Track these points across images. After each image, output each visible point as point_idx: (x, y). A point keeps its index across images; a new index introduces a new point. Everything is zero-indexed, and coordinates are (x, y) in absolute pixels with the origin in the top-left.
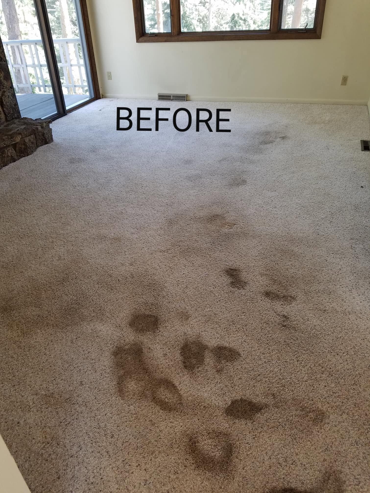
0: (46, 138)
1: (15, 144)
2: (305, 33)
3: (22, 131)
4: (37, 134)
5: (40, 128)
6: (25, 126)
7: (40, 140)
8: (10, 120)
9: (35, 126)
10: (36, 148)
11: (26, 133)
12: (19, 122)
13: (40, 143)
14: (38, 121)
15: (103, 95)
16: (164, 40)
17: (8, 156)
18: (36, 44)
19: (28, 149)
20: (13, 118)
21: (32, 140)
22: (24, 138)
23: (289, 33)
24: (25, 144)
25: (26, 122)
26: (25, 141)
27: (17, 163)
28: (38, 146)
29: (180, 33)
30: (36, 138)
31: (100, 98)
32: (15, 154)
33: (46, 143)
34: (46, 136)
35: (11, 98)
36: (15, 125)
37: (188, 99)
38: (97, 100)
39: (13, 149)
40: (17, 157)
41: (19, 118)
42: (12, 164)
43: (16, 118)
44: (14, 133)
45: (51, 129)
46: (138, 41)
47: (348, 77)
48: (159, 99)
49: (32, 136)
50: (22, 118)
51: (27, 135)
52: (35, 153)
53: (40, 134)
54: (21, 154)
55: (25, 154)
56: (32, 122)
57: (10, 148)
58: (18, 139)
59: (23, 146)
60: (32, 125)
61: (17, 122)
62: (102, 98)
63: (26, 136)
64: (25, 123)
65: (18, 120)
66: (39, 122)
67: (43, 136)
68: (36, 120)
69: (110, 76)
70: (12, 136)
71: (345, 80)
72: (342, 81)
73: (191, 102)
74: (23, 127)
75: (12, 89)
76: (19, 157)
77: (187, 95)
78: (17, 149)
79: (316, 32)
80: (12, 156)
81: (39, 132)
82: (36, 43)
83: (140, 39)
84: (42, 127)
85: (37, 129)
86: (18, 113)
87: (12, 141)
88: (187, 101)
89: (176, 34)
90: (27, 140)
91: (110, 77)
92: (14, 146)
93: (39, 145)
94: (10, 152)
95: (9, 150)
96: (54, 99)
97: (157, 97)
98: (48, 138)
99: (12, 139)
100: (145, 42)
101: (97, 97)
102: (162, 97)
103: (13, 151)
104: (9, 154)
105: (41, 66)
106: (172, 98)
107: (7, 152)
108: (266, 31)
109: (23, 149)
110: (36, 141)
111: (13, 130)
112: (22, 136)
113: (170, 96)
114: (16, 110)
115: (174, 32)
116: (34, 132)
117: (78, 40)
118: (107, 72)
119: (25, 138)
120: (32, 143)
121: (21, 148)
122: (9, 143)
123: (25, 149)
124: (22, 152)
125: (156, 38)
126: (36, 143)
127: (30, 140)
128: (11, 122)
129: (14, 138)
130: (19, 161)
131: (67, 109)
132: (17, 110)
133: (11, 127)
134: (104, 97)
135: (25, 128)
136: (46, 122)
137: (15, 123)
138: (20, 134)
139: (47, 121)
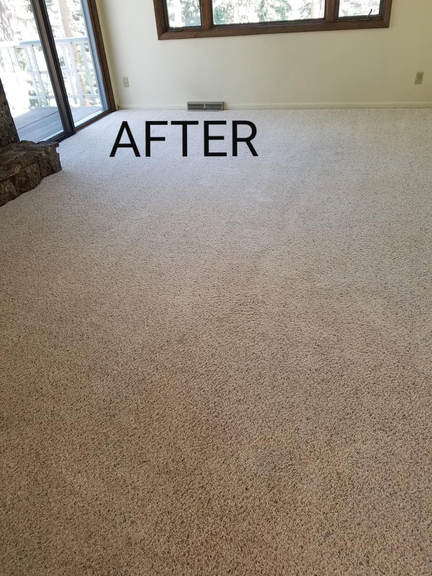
0: (52, 166)
1: (14, 177)
2: (369, 20)
3: (22, 159)
4: (41, 161)
5: (44, 154)
6: (25, 152)
7: (45, 169)
8: (6, 145)
9: (37, 152)
10: (40, 180)
11: (26, 161)
12: (17, 147)
13: (46, 173)
14: (40, 145)
15: (119, 107)
16: (193, 35)
17: (5, 193)
18: (33, 46)
19: (31, 182)
20: (9, 143)
21: (35, 170)
22: (24, 167)
23: (349, 21)
24: (26, 175)
25: (27, 146)
26: (26, 172)
27: (17, 199)
28: (42, 177)
29: (212, 26)
30: (40, 166)
31: (115, 110)
32: (13, 189)
33: (53, 172)
34: (53, 163)
35: (6, 117)
36: (12, 152)
37: (224, 109)
38: (112, 113)
39: (11, 182)
40: (16, 193)
41: (17, 142)
42: (11, 203)
43: (13, 142)
44: (12, 162)
45: (58, 155)
46: (160, 38)
47: (423, 73)
48: (189, 109)
49: (35, 165)
50: (20, 141)
51: (29, 164)
52: (40, 186)
53: (45, 161)
54: (22, 188)
55: (26, 189)
56: (34, 146)
57: (7, 182)
58: (17, 170)
59: (24, 179)
60: (33, 150)
61: (14, 147)
62: (118, 110)
63: (27, 166)
64: (24, 149)
65: (15, 144)
66: (43, 145)
67: (49, 163)
68: (38, 143)
69: (127, 82)
70: (9, 167)
71: (420, 77)
72: (416, 79)
73: (230, 111)
74: (22, 153)
75: (6, 106)
76: (20, 193)
77: (223, 103)
78: (17, 182)
79: (382, 19)
80: (10, 192)
81: (44, 159)
82: (32, 44)
83: (164, 36)
84: (47, 153)
85: (41, 155)
86: (15, 136)
87: (9, 172)
88: (223, 110)
89: (208, 28)
90: (28, 170)
91: (126, 84)
92: (13, 179)
93: (44, 175)
94: (8, 187)
95: (6, 184)
96: (58, 114)
97: (186, 106)
98: (55, 166)
99: (9, 171)
100: (169, 38)
101: (111, 108)
102: (193, 107)
103: (11, 185)
104: (7, 190)
105: (40, 73)
106: (205, 107)
107: (3, 188)
108: (319, 20)
109: (24, 182)
110: (40, 170)
111: (10, 158)
112: (22, 166)
113: (203, 105)
114: (12, 132)
115: (205, 25)
116: (37, 160)
117: (85, 39)
118: (123, 78)
119: (26, 168)
120: (35, 173)
121: (21, 181)
122: (6, 176)
123: (26, 182)
124: (23, 186)
125: (183, 33)
126: (40, 173)
127: (32, 170)
128: (7, 147)
129: (12, 169)
130: (18, 198)
131: (75, 126)
132: (14, 132)
133: (7, 154)
134: (120, 108)
135: (25, 155)
136: (51, 146)
137: (12, 149)
138: (19, 163)
139: (53, 145)
